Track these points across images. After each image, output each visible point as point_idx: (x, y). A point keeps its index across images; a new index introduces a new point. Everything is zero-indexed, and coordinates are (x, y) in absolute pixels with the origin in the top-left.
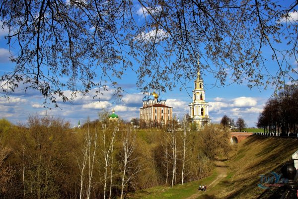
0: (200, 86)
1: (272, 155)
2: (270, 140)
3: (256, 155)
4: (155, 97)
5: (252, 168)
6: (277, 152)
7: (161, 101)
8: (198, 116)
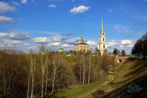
0: (103, 34)
1: (137, 69)
2: (137, 61)
3: (129, 69)
4: (81, 40)
5: (126, 76)
6: (140, 67)
7: (84, 41)
8: (102, 49)
